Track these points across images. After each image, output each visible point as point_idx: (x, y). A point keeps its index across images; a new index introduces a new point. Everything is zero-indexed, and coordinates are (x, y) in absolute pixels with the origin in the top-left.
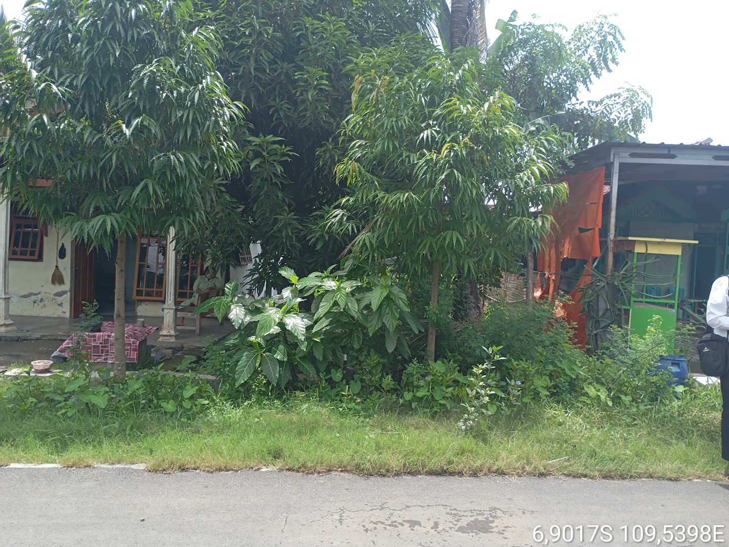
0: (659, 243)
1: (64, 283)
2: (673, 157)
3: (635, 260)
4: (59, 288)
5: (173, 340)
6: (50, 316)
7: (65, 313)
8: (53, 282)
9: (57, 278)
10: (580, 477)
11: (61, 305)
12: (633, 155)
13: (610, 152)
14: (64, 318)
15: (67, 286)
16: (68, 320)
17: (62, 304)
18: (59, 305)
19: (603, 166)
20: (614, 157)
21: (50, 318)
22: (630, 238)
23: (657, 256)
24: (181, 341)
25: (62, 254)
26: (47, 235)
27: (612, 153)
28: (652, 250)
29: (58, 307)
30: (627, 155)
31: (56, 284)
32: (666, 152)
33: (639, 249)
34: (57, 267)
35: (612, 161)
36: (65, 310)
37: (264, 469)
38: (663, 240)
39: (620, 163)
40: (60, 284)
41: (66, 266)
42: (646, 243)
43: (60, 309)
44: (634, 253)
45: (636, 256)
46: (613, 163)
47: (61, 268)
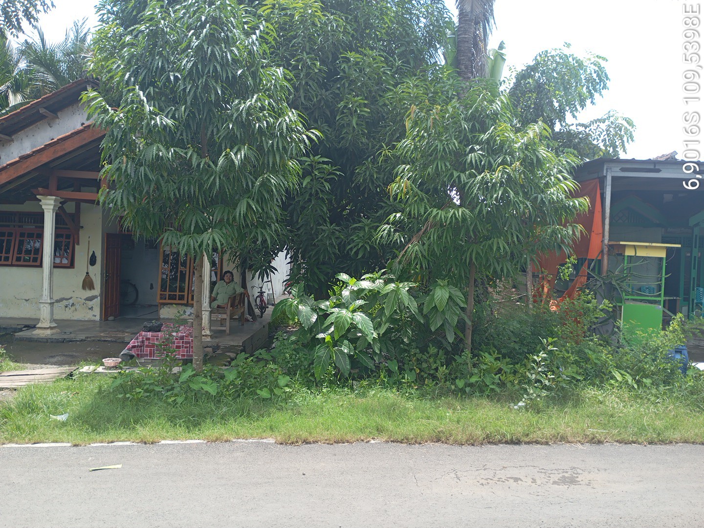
0: (646, 247)
1: (94, 289)
2: (658, 171)
3: (626, 261)
4: (89, 293)
5: (209, 339)
6: (81, 319)
7: (95, 316)
8: (84, 288)
9: (88, 284)
10: (630, 443)
11: (91, 309)
12: (623, 170)
13: (603, 167)
14: (94, 321)
15: (97, 291)
16: (98, 323)
17: (92, 307)
18: (89, 309)
19: (596, 178)
20: (607, 172)
21: (81, 321)
22: (622, 243)
23: (645, 258)
24: (217, 340)
25: (93, 261)
26: (78, 244)
27: (605, 168)
28: (640, 253)
29: (88, 311)
30: (618, 169)
31: (87, 289)
32: (652, 167)
33: (629, 252)
34: (87, 273)
35: (605, 175)
36: (95, 314)
37: (372, 442)
38: (650, 244)
39: (612, 177)
40: (90, 290)
41: (96, 273)
42: (635, 247)
43: (91, 313)
44: (624, 256)
45: (626, 258)
46: (606, 177)
47: (91, 275)
